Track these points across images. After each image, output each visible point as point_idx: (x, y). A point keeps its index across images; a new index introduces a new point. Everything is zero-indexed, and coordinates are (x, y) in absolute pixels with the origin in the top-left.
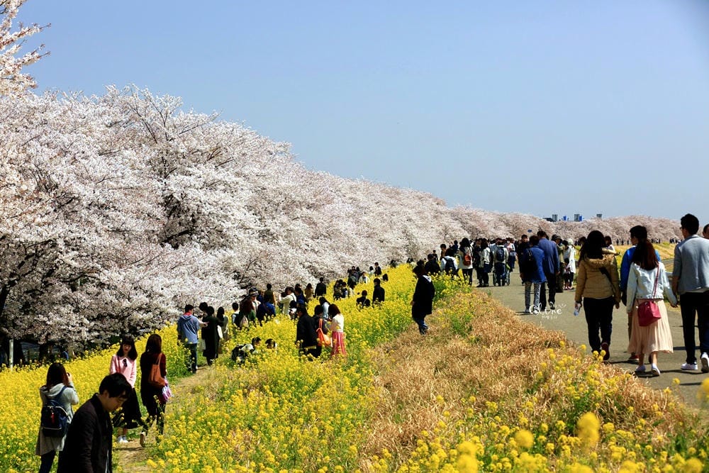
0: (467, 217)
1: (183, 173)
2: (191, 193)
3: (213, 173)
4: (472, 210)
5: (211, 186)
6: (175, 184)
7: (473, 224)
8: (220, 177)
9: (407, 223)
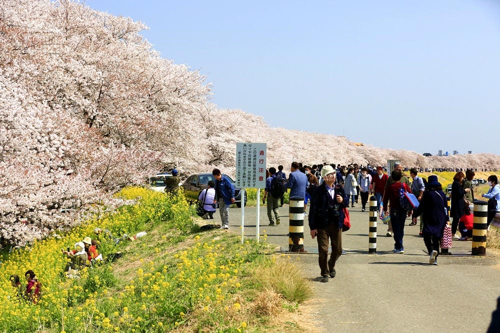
0: (369, 152)
1: (217, 136)
2: (220, 144)
3: (229, 136)
4: (373, 148)
5: (228, 141)
6: (213, 140)
7: (372, 156)
8: (231, 138)
9: (327, 156)
